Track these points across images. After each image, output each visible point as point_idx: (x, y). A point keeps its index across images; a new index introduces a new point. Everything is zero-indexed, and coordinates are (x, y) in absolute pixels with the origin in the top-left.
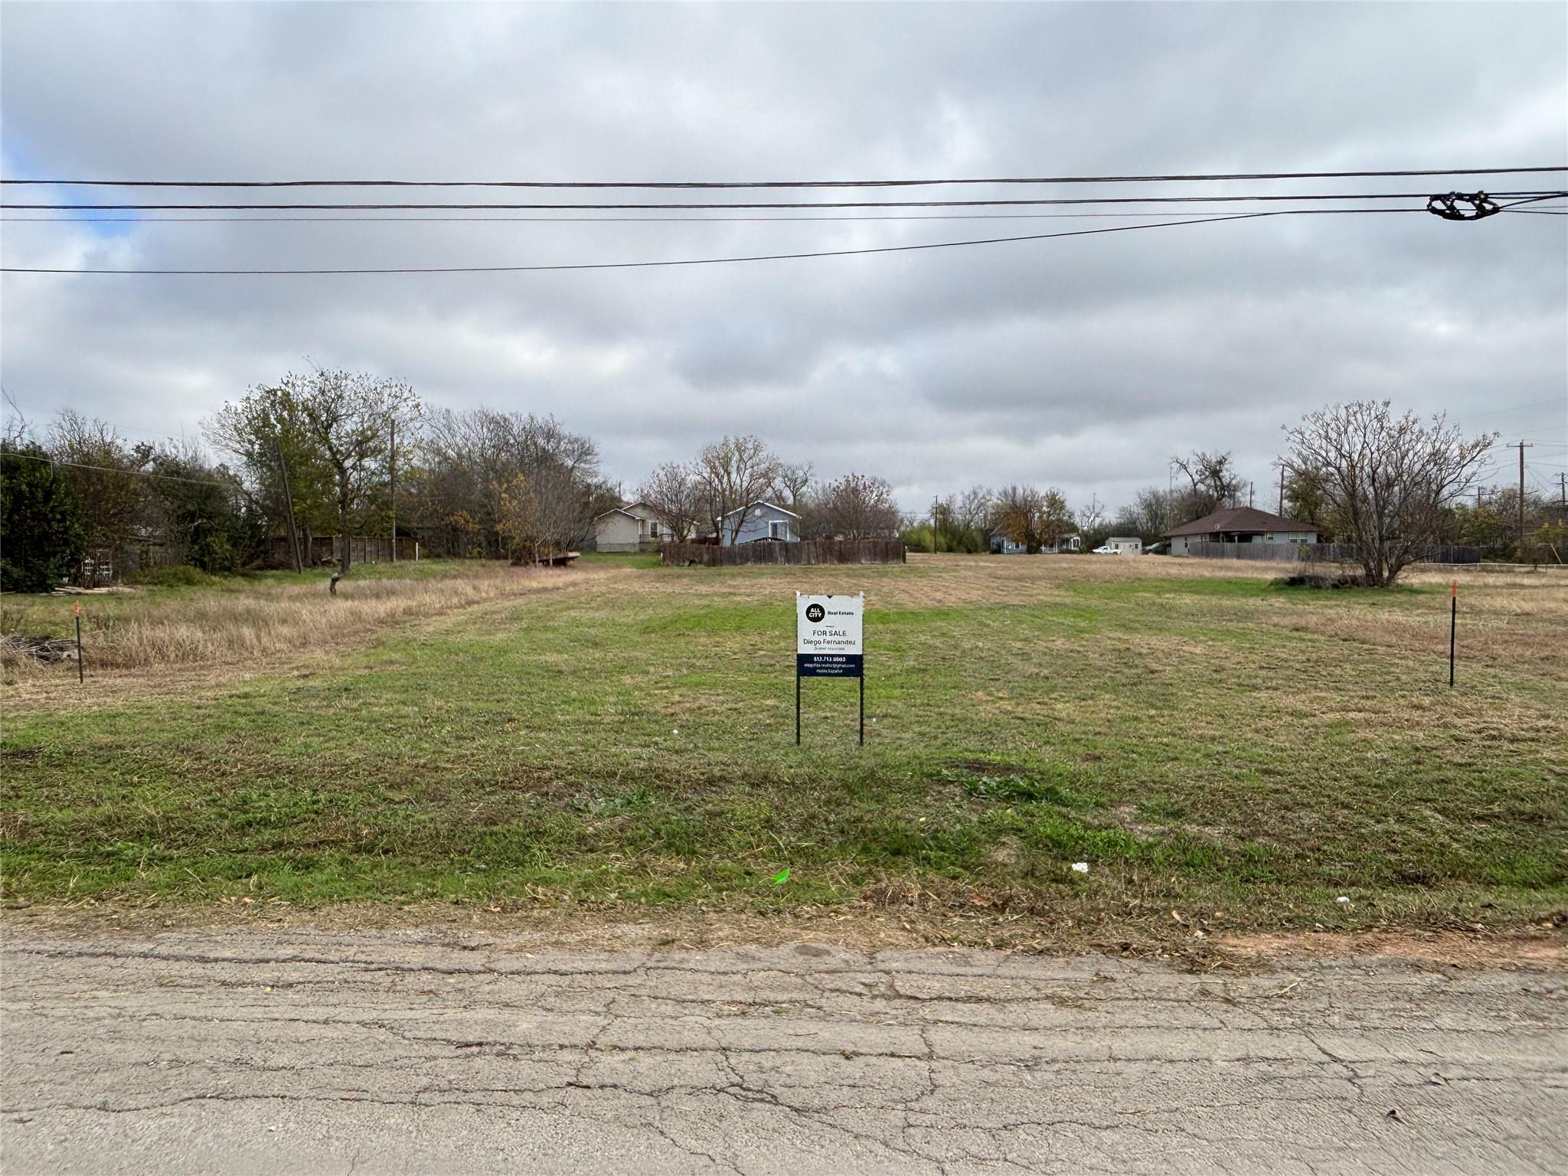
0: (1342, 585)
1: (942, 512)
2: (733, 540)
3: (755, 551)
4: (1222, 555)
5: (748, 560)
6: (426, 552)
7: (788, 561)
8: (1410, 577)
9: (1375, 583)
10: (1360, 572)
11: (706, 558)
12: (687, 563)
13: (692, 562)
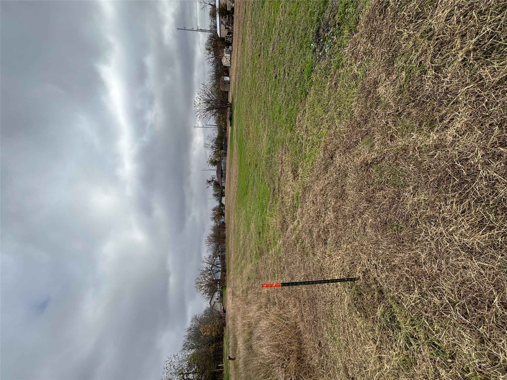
0: (231, 111)
1: (214, 219)
2: (220, 268)
3: (223, 260)
4: (225, 174)
5: (225, 262)
6: (221, 363)
7: (225, 251)
8: (230, 100)
9: (231, 106)
10: (229, 108)
11: (224, 273)
12: (225, 277)
13: (225, 276)
